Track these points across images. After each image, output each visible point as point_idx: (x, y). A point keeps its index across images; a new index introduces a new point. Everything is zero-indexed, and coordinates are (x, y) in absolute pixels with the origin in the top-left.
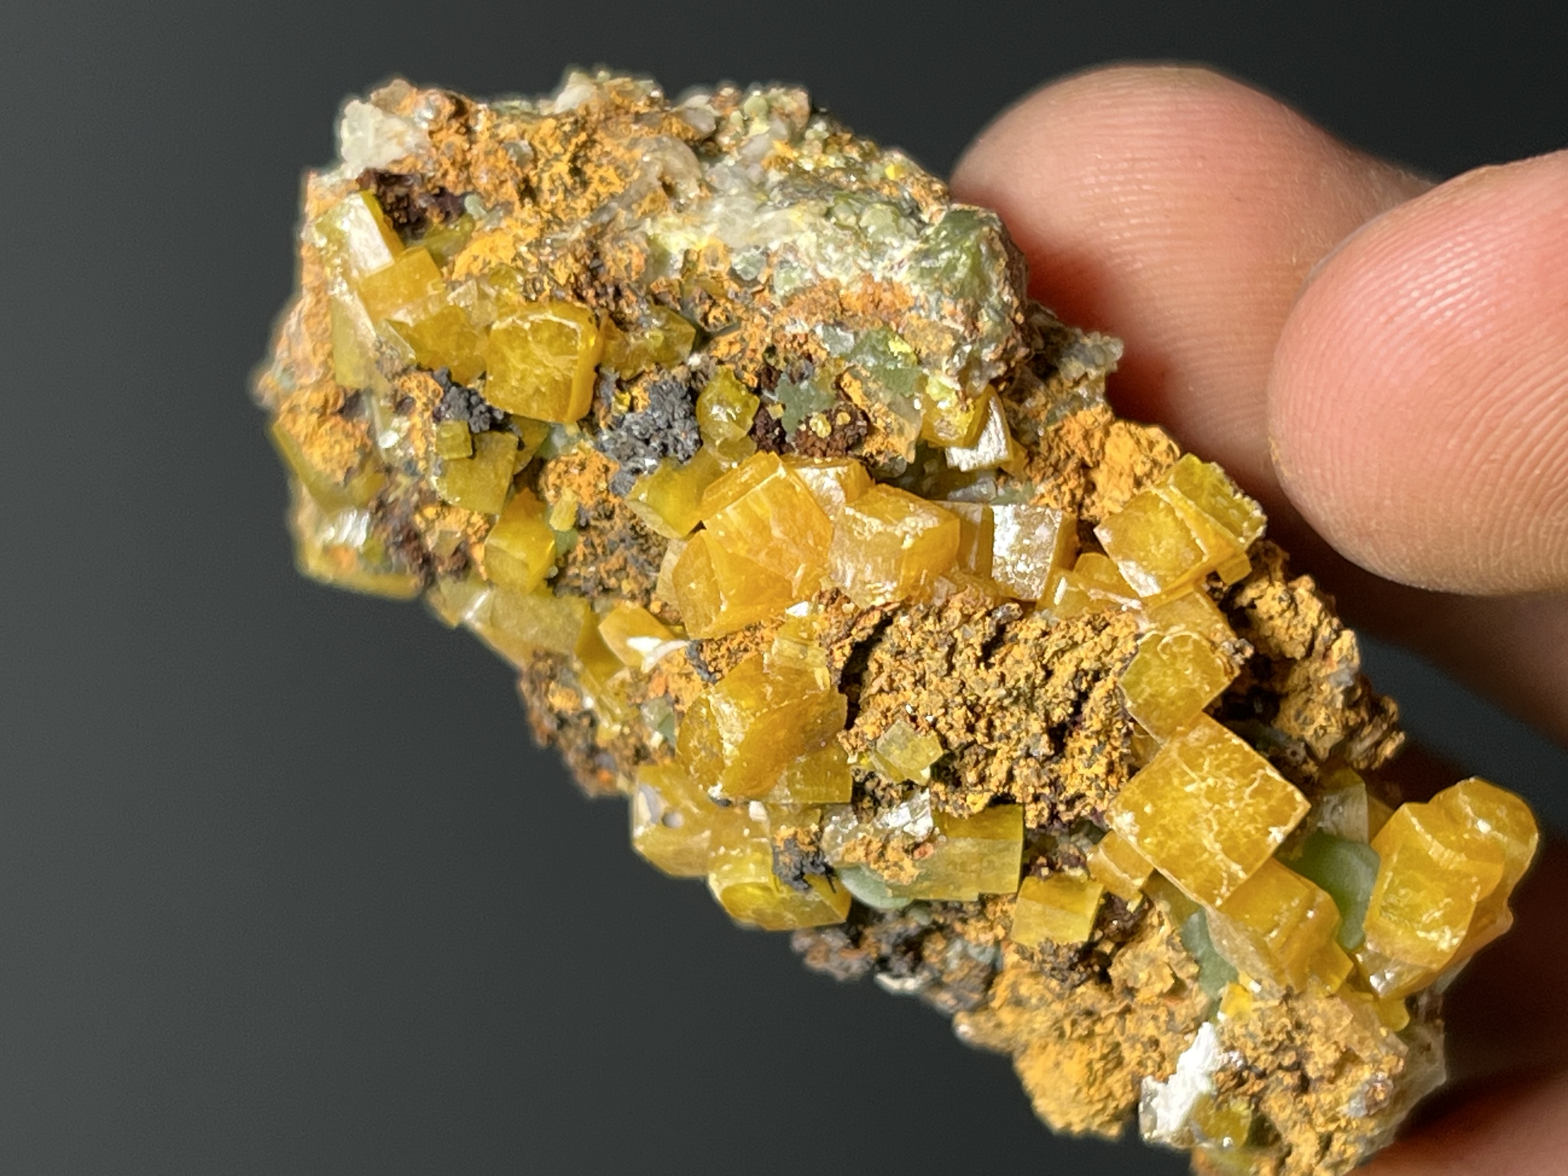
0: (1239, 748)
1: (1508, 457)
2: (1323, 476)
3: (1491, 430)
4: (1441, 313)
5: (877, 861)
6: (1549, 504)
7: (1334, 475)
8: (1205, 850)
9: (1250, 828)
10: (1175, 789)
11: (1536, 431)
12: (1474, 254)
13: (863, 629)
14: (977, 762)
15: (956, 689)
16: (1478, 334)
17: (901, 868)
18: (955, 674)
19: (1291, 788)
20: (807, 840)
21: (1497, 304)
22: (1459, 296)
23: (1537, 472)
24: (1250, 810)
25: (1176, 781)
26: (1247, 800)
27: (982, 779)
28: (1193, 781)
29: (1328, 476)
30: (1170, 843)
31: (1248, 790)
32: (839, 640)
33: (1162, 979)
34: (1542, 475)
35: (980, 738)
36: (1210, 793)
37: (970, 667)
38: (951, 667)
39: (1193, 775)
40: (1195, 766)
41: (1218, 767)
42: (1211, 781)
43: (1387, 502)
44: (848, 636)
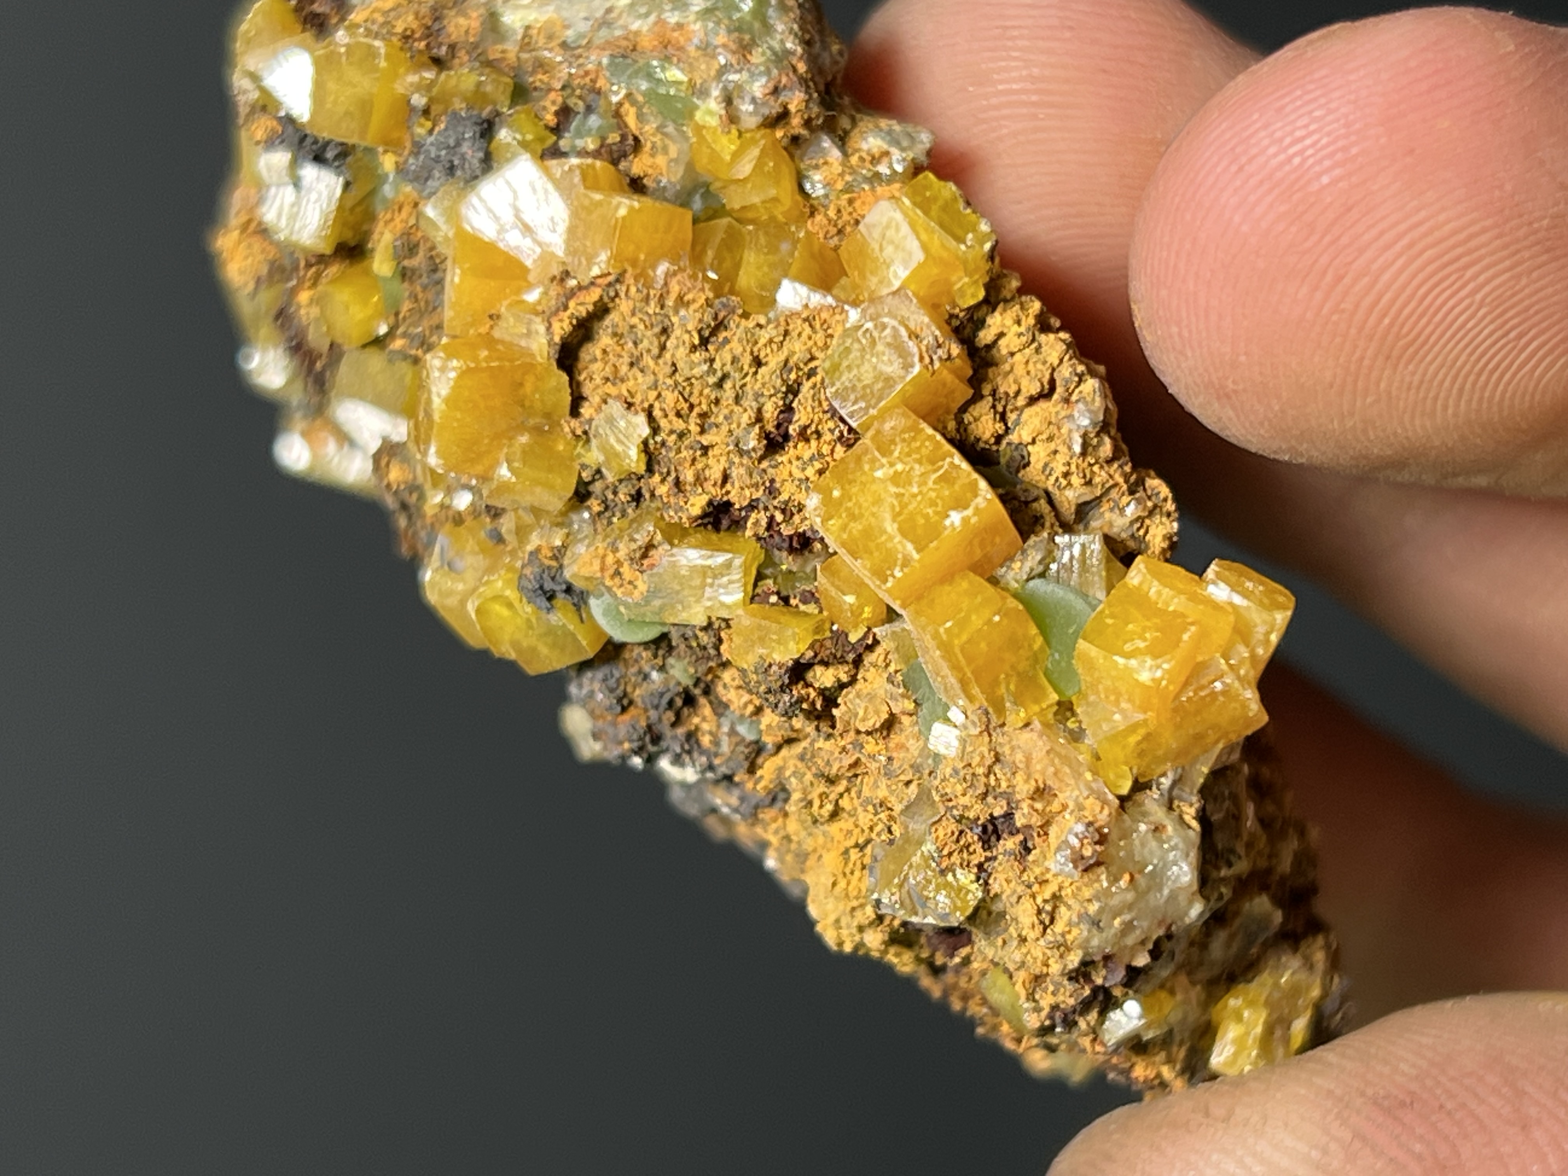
0: (930, 438)
1: (1357, 306)
2: (1180, 334)
3: (1339, 279)
4: (1290, 159)
5: (612, 577)
6: (1400, 357)
7: (1190, 332)
8: (885, 532)
9: (930, 511)
10: (864, 473)
11: (1386, 277)
12: (1323, 101)
13: (581, 304)
14: (694, 460)
15: (668, 370)
16: (1325, 180)
17: (635, 587)
18: (668, 356)
19: (975, 475)
20: (550, 554)
21: (1344, 149)
22: (1308, 142)
23: (1387, 321)
24: (933, 495)
25: (866, 467)
26: (930, 484)
27: (699, 480)
28: (883, 466)
29: (1186, 334)
30: (852, 524)
31: (934, 476)
32: (556, 312)
33: (877, 712)
34: (1391, 324)
35: (694, 428)
36: (896, 479)
37: (682, 352)
38: (663, 348)
39: (884, 461)
40: (885, 452)
41: (909, 455)
42: (899, 467)
43: (1243, 358)
44: (566, 308)
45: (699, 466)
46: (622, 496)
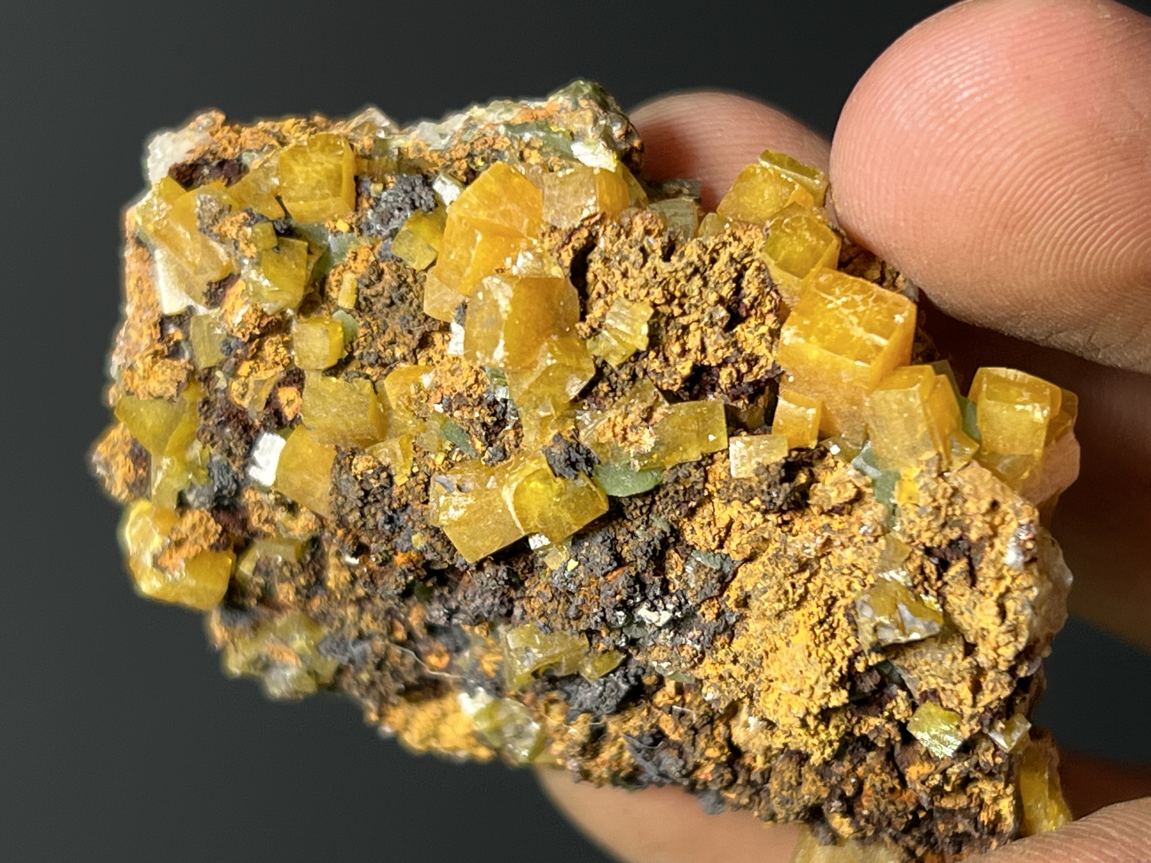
0: (854, 281)
4: (942, 80)
8: (855, 335)
9: (880, 317)
10: (820, 308)
13: (578, 240)
14: (678, 337)
20: (568, 436)
21: (980, 74)
24: (876, 309)
26: (872, 304)
27: (684, 352)
28: (831, 301)
31: (871, 300)
32: (563, 246)
33: (847, 490)
36: (845, 305)
37: (658, 262)
38: (645, 261)
39: (831, 298)
40: (830, 293)
41: (846, 291)
42: (844, 299)
44: (570, 240)
45: (682, 341)
46: (624, 376)
